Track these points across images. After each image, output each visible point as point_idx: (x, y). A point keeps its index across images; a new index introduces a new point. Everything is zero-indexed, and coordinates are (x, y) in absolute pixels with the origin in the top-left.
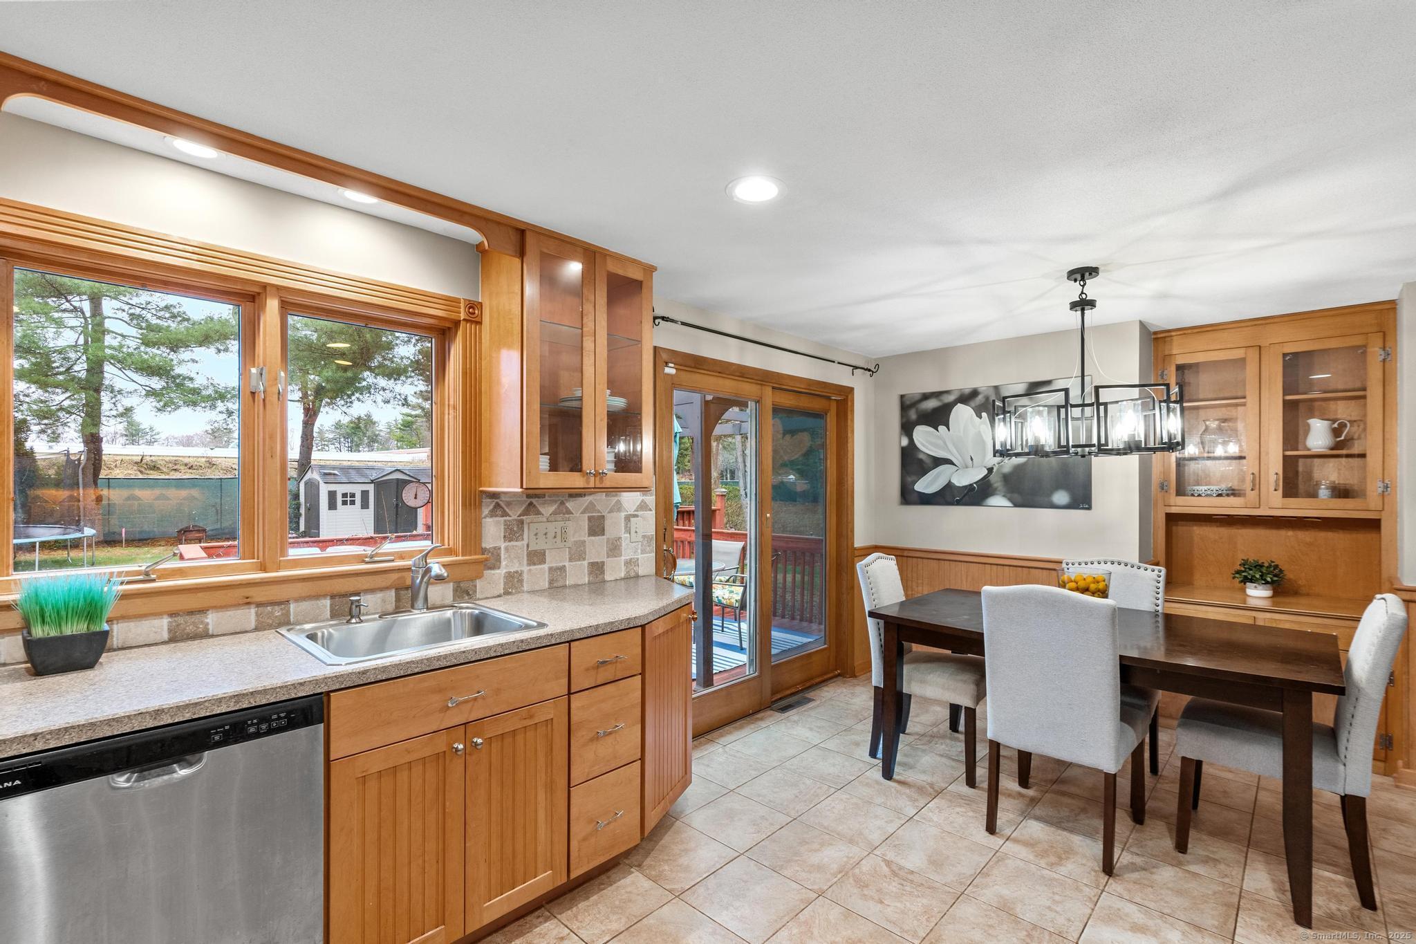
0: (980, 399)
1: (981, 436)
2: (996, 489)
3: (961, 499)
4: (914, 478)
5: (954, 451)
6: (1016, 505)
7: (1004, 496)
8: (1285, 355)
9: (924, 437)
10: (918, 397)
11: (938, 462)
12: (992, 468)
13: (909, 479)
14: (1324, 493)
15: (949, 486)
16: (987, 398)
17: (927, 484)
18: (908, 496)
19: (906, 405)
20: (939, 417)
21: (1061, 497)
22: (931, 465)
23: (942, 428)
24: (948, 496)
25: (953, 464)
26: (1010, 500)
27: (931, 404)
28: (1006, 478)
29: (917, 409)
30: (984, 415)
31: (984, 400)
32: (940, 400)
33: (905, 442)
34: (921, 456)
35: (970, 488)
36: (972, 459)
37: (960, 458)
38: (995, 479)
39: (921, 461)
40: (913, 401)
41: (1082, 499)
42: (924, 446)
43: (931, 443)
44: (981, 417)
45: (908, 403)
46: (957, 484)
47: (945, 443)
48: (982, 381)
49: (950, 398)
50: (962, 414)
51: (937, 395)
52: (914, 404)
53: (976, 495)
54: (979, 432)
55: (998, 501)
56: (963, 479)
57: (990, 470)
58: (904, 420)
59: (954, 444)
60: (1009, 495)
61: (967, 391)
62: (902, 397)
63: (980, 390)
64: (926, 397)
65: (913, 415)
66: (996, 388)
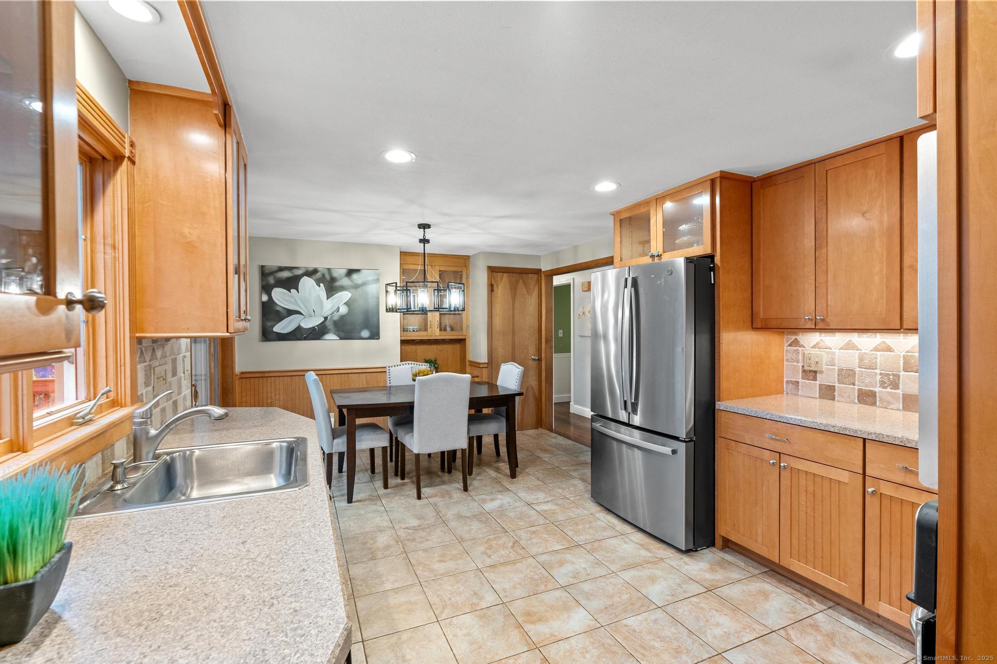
0: (319, 275)
1: (320, 298)
2: (329, 330)
3: (307, 336)
4: (273, 323)
5: (302, 306)
6: (341, 339)
7: (334, 334)
8: (440, 271)
9: (280, 296)
10: (275, 269)
11: (290, 312)
12: (327, 317)
13: (269, 324)
14: (448, 329)
15: (299, 328)
16: (323, 275)
17: (282, 327)
18: (267, 335)
19: (264, 273)
20: (291, 283)
21: (365, 333)
22: (286, 315)
23: (293, 291)
24: (298, 334)
25: (300, 313)
26: (338, 335)
27: (285, 274)
28: (335, 323)
29: (275, 277)
30: (322, 285)
31: (321, 276)
32: (292, 273)
33: (265, 298)
34: (278, 308)
35: (313, 329)
36: (314, 311)
37: (306, 310)
38: (329, 324)
39: (278, 311)
40: (271, 271)
41: (375, 335)
42: (280, 301)
43: (285, 300)
44: (320, 286)
45: (268, 271)
46: (304, 327)
47: (296, 301)
48: (321, 264)
49: (300, 272)
50: (307, 283)
51: (290, 269)
52: (272, 273)
53: (317, 333)
54: (319, 295)
55: (331, 336)
56: (309, 323)
57: (326, 318)
58: (264, 283)
59: (302, 302)
60: (337, 333)
61: (311, 269)
62: (262, 267)
63: (319, 269)
64: (281, 269)
65: (271, 280)
66: (329, 269)
